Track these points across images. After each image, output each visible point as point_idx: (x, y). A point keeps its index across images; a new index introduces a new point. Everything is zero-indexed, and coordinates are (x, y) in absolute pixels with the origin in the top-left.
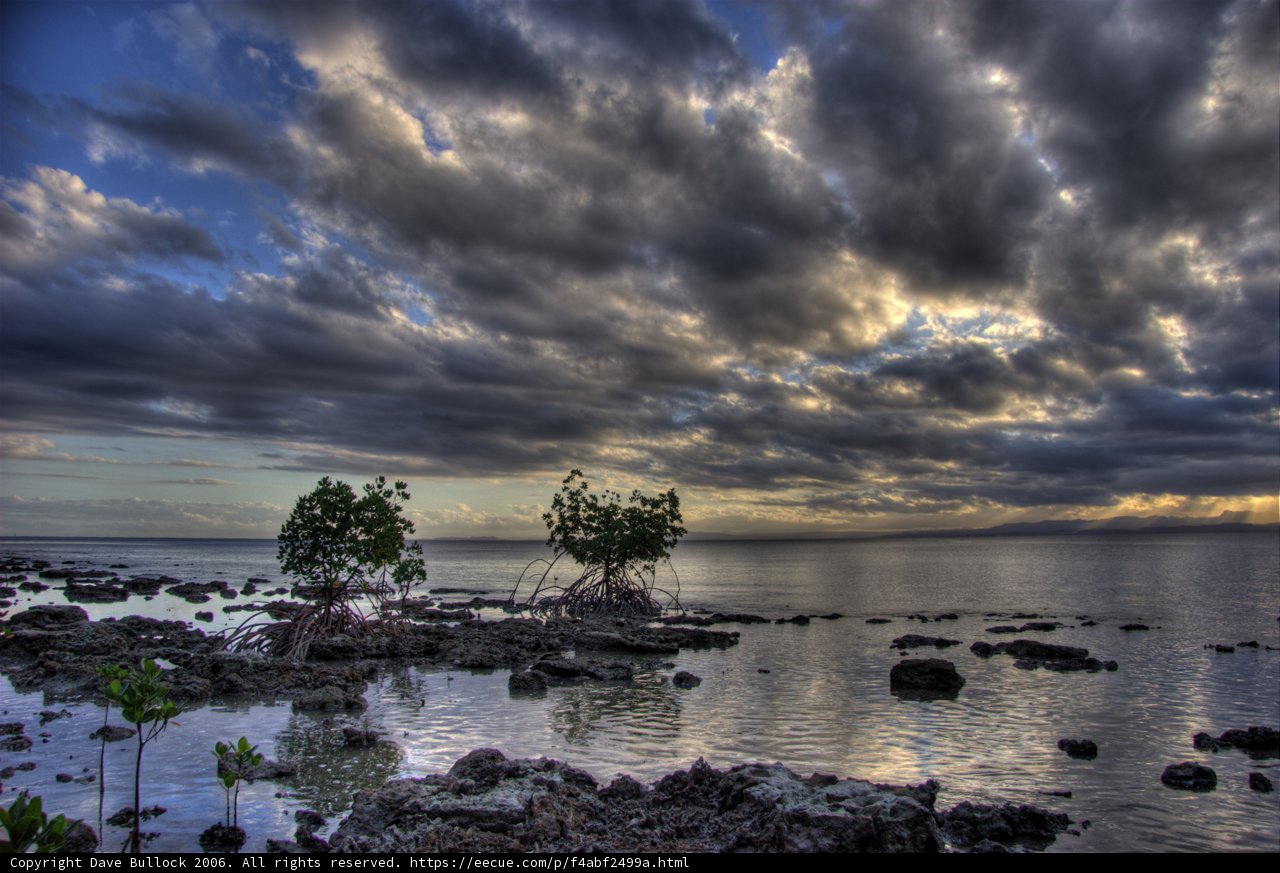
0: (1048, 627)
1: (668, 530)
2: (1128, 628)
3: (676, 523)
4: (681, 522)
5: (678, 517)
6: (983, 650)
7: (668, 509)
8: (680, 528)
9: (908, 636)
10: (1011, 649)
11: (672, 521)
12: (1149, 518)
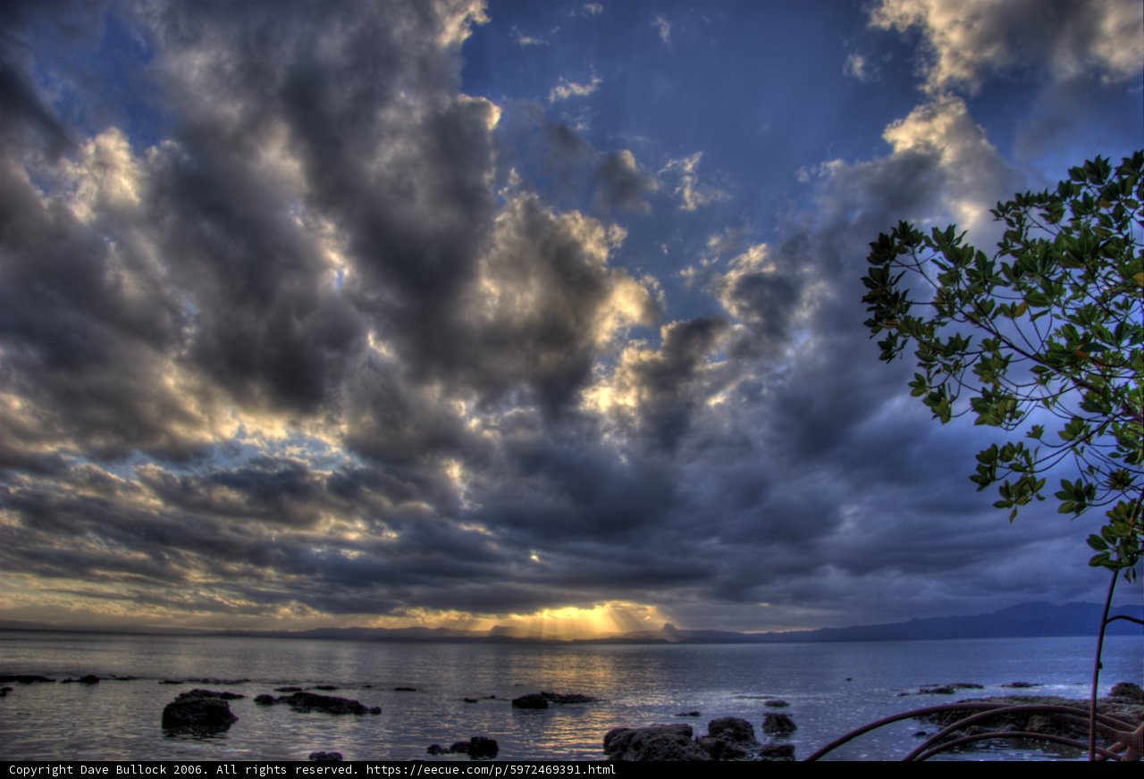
6: (265, 701)
10: (290, 701)
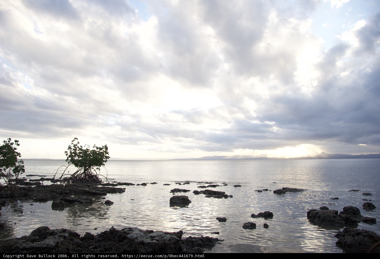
0: (214, 186)
1: (104, 157)
2: (236, 186)
3: (107, 155)
4: (108, 154)
5: (108, 153)
6: (196, 193)
7: (105, 150)
8: (108, 156)
9: (175, 189)
10: (204, 192)
11: (106, 154)
12: (242, 156)
